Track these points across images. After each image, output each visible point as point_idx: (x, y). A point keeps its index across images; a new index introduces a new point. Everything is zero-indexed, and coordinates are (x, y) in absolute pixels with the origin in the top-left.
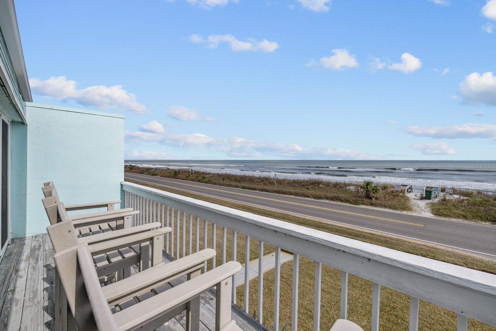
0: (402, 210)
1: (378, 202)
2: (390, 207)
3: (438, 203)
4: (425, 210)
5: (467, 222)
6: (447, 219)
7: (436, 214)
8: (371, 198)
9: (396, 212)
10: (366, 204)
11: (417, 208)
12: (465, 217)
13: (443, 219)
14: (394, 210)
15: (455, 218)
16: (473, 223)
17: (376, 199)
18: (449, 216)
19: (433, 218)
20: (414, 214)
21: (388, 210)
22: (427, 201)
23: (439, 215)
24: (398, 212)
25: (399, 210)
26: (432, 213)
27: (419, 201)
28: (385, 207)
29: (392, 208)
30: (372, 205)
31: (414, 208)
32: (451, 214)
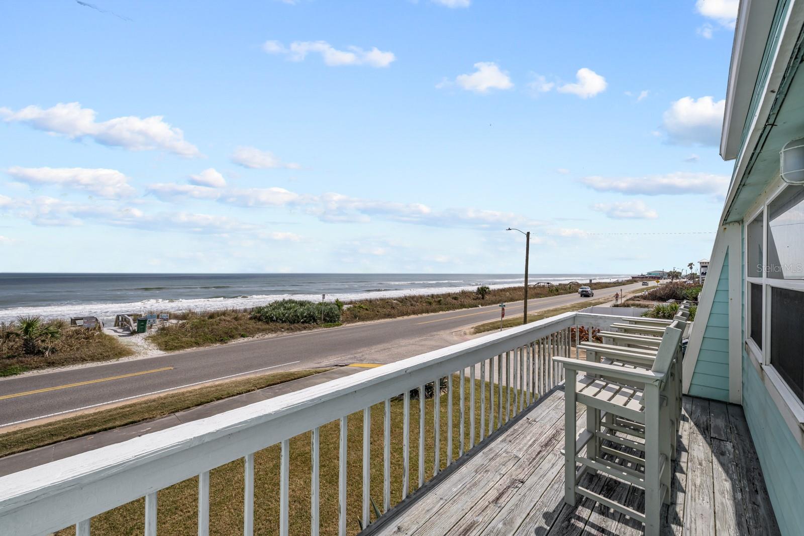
0: (119, 357)
1: (62, 355)
2: (93, 359)
3: (158, 335)
4: (150, 348)
5: (201, 349)
6: (181, 352)
7: (166, 350)
8: (40, 353)
9: (110, 363)
10: (37, 368)
11: (139, 349)
12: (198, 344)
13: (177, 353)
14: (104, 362)
15: (188, 347)
16: (207, 348)
17: (53, 352)
18: (182, 347)
19: (165, 355)
20: (140, 358)
21: (91, 364)
22: (142, 335)
23: (171, 349)
24: (113, 362)
25: (114, 358)
26: (161, 350)
27: (130, 337)
28: (83, 360)
29: (98, 360)
30: (51, 364)
31: (134, 349)
32: (182, 344)
